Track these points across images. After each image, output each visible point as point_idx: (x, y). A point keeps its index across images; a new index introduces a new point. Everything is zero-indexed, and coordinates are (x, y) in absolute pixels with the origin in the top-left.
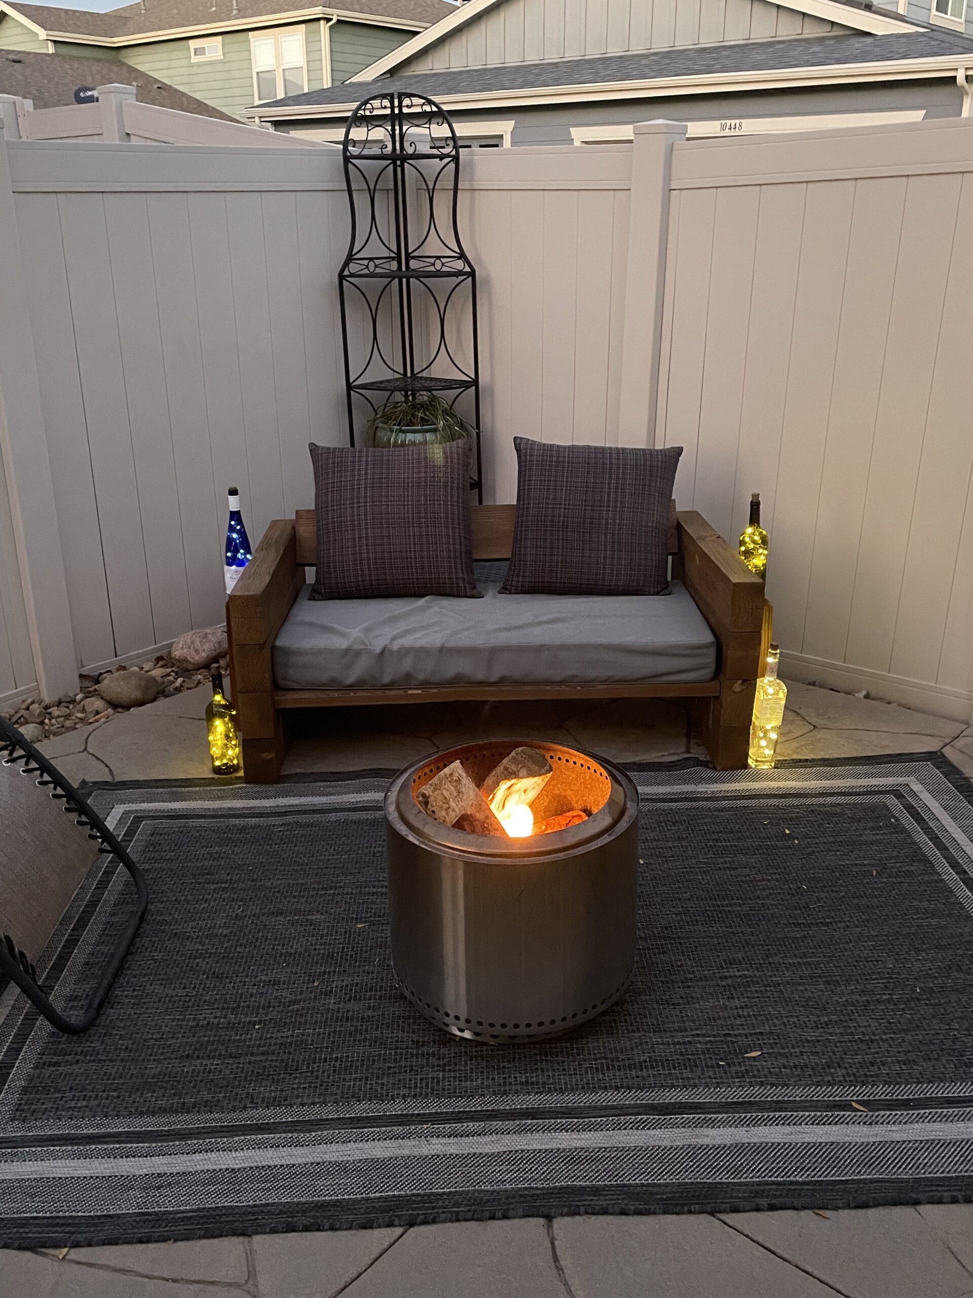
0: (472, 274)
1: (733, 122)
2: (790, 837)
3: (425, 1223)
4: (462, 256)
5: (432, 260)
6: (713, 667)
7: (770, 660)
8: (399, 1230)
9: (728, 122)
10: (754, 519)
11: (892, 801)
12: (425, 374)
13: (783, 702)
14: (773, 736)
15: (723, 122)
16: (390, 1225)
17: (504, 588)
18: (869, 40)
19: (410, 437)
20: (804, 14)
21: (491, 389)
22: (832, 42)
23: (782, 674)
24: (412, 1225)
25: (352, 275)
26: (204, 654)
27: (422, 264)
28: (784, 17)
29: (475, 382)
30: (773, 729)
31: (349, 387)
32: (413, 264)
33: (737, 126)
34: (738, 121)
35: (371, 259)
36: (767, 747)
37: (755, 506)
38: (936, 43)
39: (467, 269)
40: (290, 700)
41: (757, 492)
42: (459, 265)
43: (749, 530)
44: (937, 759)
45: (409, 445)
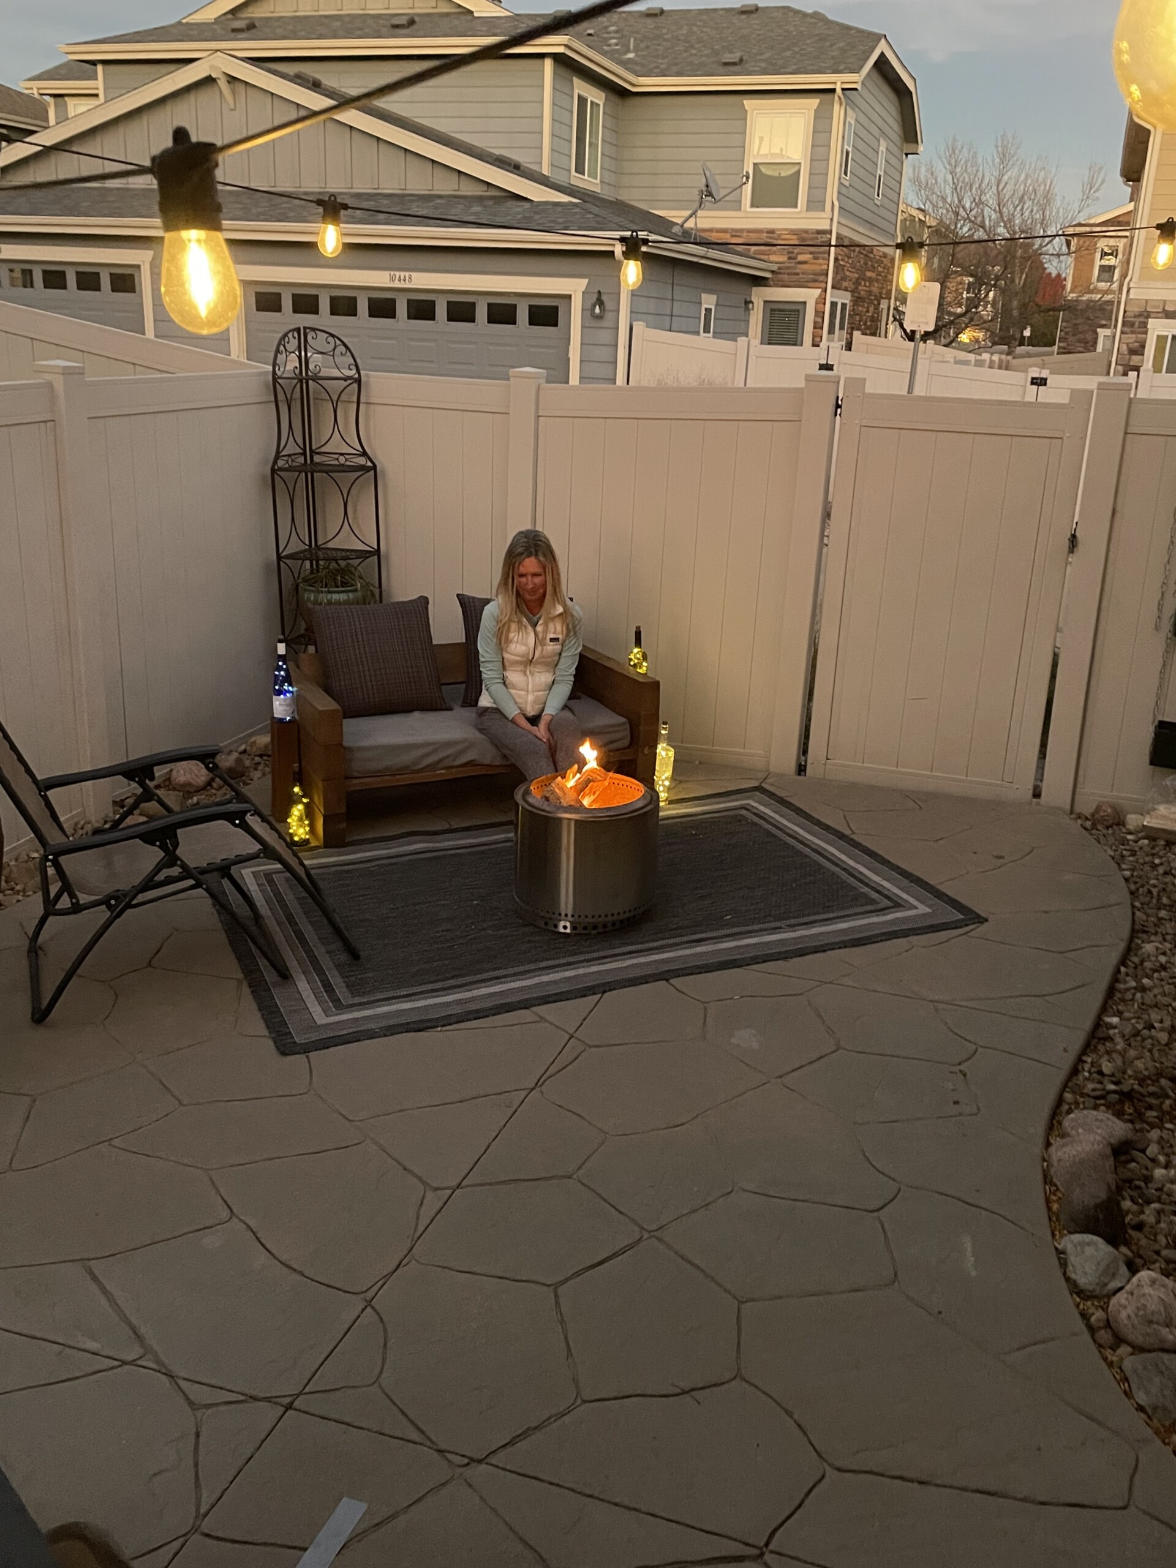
0: (374, 467)
1: (402, 274)
2: (696, 834)
3: (610, 990)
4: (364, 454)
5: (336, 456)
6: (629, 739)
7: (663, 732)
8: (599, 996)
9: (397, 274)
10: (638, 643)
11: (744, 812)
12: (330, 545)
13: (672, 759)
14: (667, 783)
15: (392, 273)
16: (594, 994)
17: (463, 702)
18: (527, 205)
19: (335, 596)
20: (460, 172)
21: (387, 556)
22: (490, 203)
23: (670, 741)
24: (604, 992)
25: (281, 469)
26: (203, 779)
27: (326, 459)
28: (439, 172)
29: (378, 552)
30: (667, 778)
31: (279, 558)
32: (317, 459)
33: (407, 278)
34: (407, 274)
35: (289, 456)
36: (663, 791)
37: (638, 634)
38: (591, 216)
39: (369, 464)
40: (356, 784)
41: (638, 625)
42: (362, 461)
43: (636, 650)
44: (759, 789)
45: (334, 604)
